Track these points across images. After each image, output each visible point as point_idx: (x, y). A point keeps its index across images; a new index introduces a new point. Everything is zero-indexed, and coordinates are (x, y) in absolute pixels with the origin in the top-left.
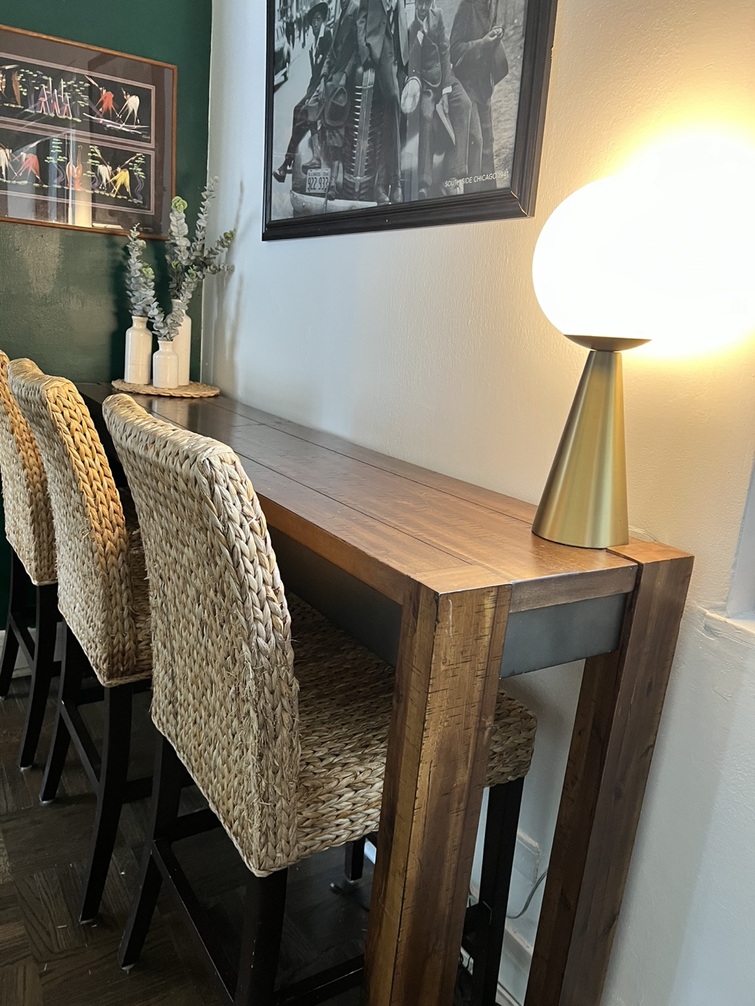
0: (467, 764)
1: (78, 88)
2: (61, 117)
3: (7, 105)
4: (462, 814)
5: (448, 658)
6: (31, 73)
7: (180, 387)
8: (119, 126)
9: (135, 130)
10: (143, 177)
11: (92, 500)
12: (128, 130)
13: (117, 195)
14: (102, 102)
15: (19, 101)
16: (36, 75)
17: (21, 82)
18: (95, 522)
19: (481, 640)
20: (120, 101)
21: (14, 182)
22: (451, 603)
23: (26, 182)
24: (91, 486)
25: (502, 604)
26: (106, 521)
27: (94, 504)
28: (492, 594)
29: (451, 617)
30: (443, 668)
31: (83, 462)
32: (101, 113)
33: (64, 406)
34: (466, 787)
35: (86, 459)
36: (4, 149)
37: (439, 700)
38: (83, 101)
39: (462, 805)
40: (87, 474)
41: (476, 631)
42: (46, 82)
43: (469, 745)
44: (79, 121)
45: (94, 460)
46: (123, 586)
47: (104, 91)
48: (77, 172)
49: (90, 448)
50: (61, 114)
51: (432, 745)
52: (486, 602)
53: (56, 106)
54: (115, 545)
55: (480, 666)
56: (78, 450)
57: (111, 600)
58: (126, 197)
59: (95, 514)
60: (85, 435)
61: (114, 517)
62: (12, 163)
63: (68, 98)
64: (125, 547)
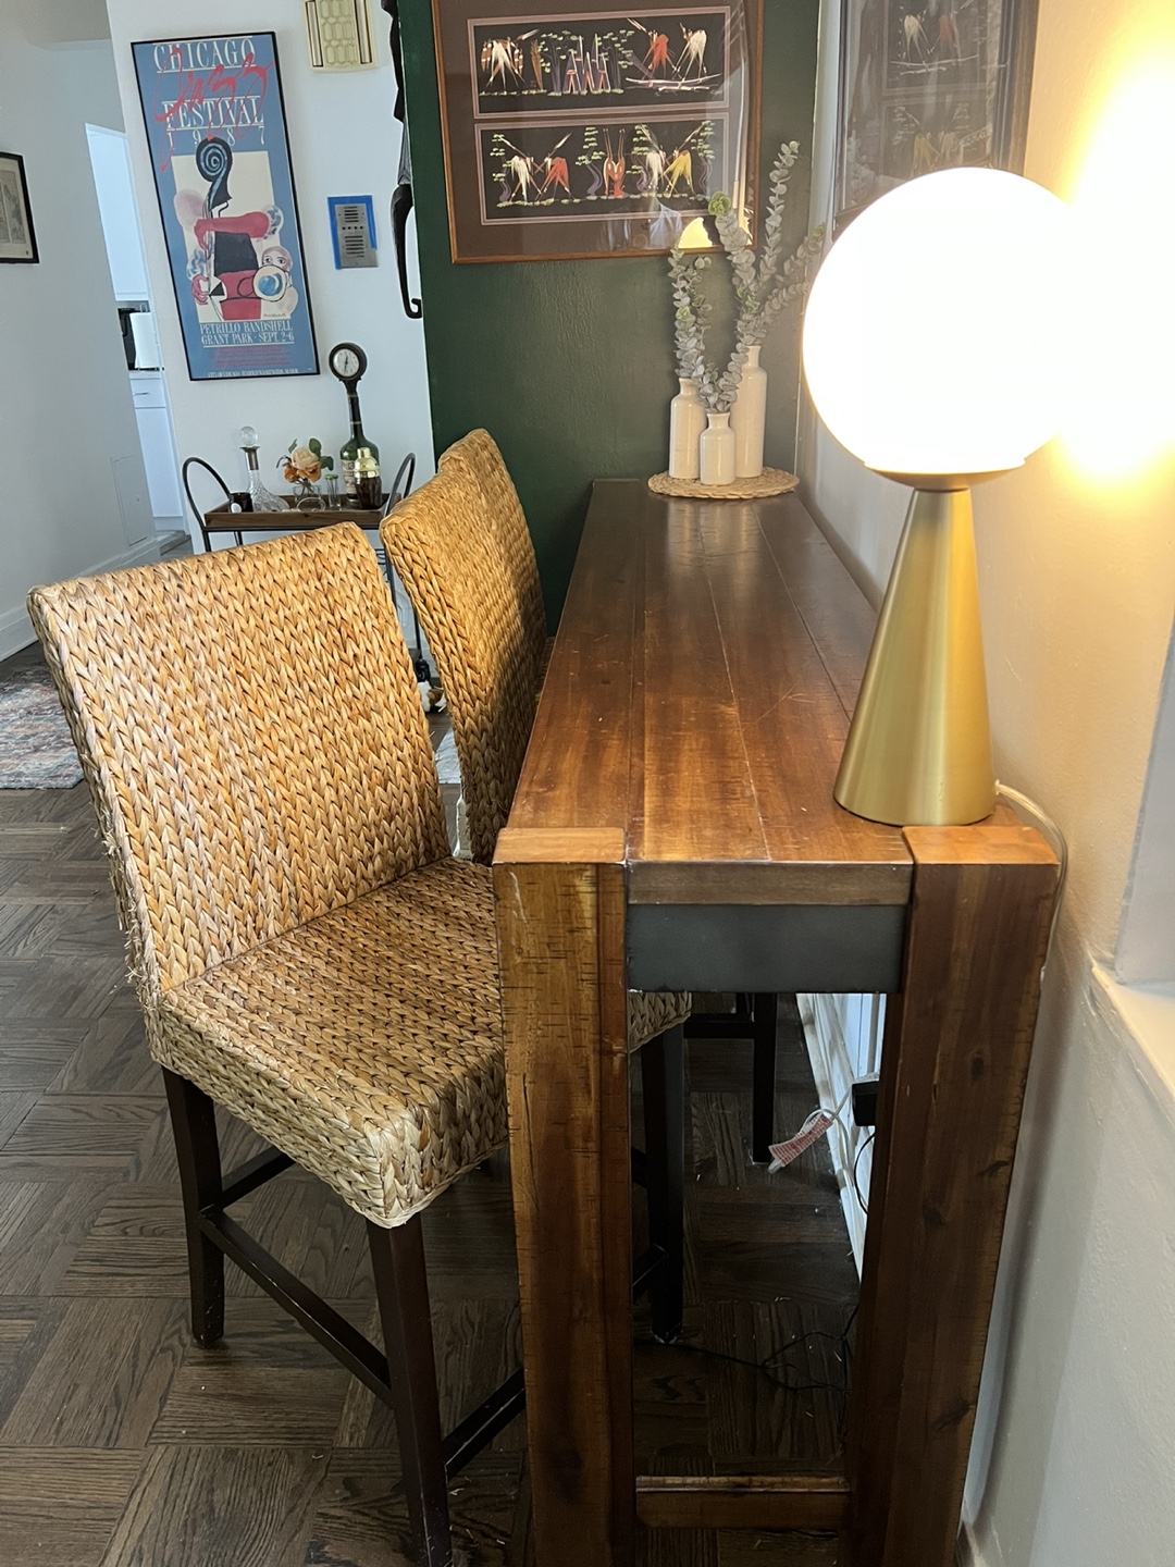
0: (589, 1092)
1: (618, 42)
2: (596, 92)
3: (526, 93)
4: (594, 1157)
5: (525, 948)
6: (555, 36)
7: (738, 481)
8: (677, 85)
9: (700, 84)
10: (711, 157)
11: (445, 665)
12: (689, 89)
13: (674, 193)
14: (652, 54)
15: (540, 84)
16: (561, 39)
17: (543, 55)
18: (451, 693)
19: (579, 934)
20: (678, 45)
21: (538, 203)
22: (515, 877)
23: (552, 200)
24: (444, 649)
25: (609, 889)
26: (463, 693)
27: (447, 671)
28: (588, 873)
29: (518, 895)
30: (518, 960)
31: (432, 617)
32: (650, 71)
33: (404, 547)
34: (594, 1124)
35: (434, 613)
36: (524, 158)
37: (521, 999)
38: (625, 59)
39: (592, 1146)
40: (438, 633)
41: (568, 920)
42: (575, 45)
43: (588, 1070)
44: (621, 91)
45: (445, 615)
46: (489, 775)
47: (655, 36)
48: (618, 170)
49: (439, 600)
50: (596, 88)
51: (522, 1054)
52: (577, 882)
53: (590, 78)
54: (476, 723)
55: (588, 969)
56: (425, 603)
57: (475, 789)
58: (686, 195)
59: (451, 683)
60: (431, 583)
61: (472, 688)
62: (534, 177)
63: (604, 60)
64: (489, 726)
